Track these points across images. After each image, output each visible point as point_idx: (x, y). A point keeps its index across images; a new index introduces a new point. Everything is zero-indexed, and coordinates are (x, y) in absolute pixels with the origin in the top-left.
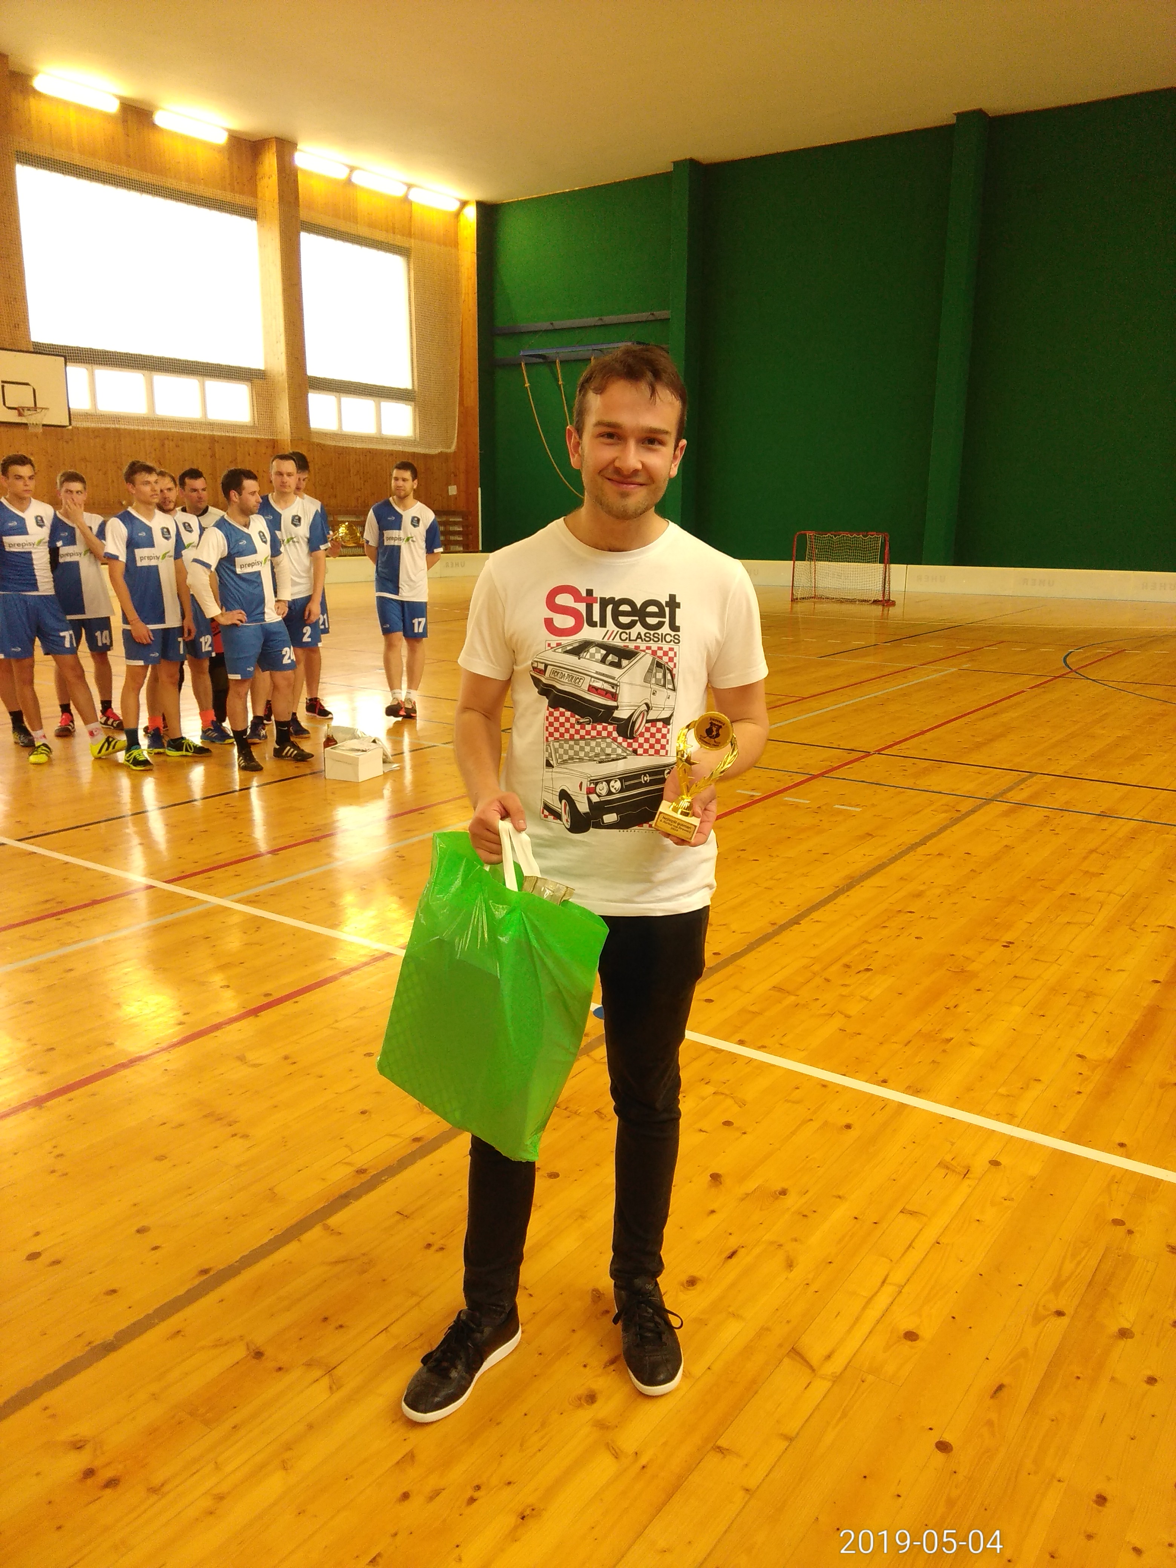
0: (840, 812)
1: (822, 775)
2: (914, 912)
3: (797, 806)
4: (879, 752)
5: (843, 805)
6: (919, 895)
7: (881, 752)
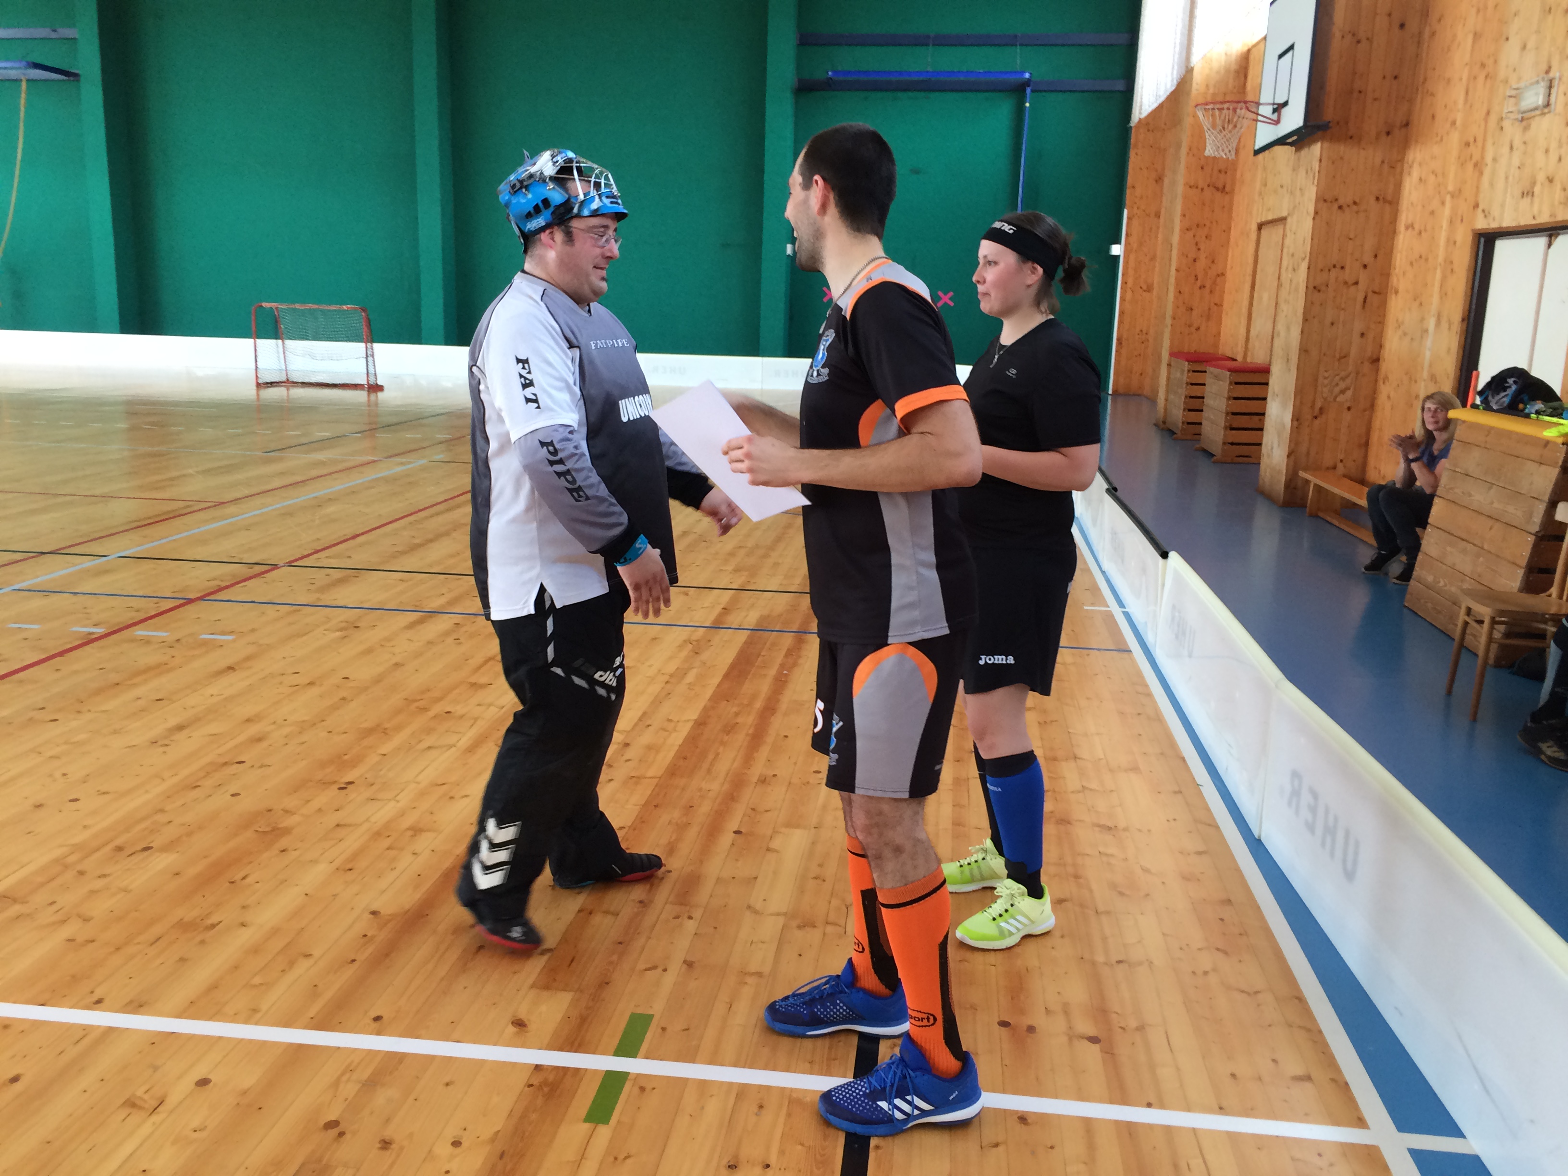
0: (205, 643)
1: (201, 599)
2: (243, 762)
3: (147, 641)
4: (290, 564)
5: (212, 634)
6: (259, 740)
7: (293, 564)
